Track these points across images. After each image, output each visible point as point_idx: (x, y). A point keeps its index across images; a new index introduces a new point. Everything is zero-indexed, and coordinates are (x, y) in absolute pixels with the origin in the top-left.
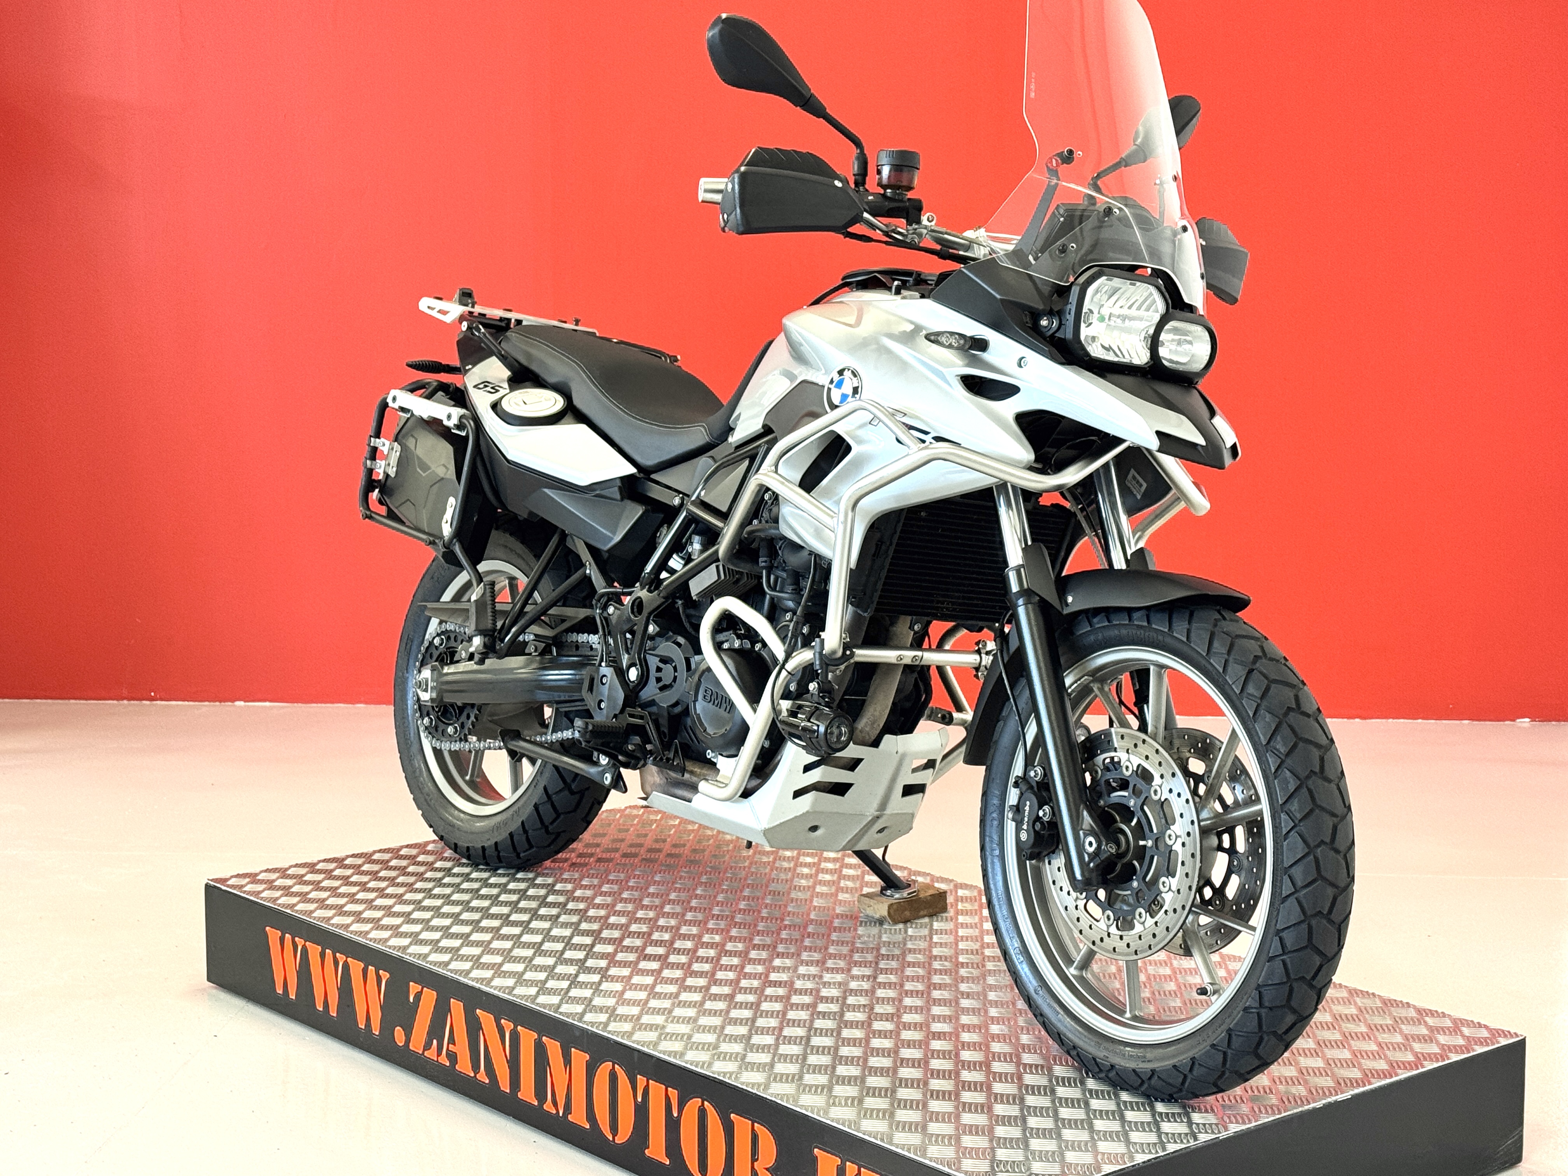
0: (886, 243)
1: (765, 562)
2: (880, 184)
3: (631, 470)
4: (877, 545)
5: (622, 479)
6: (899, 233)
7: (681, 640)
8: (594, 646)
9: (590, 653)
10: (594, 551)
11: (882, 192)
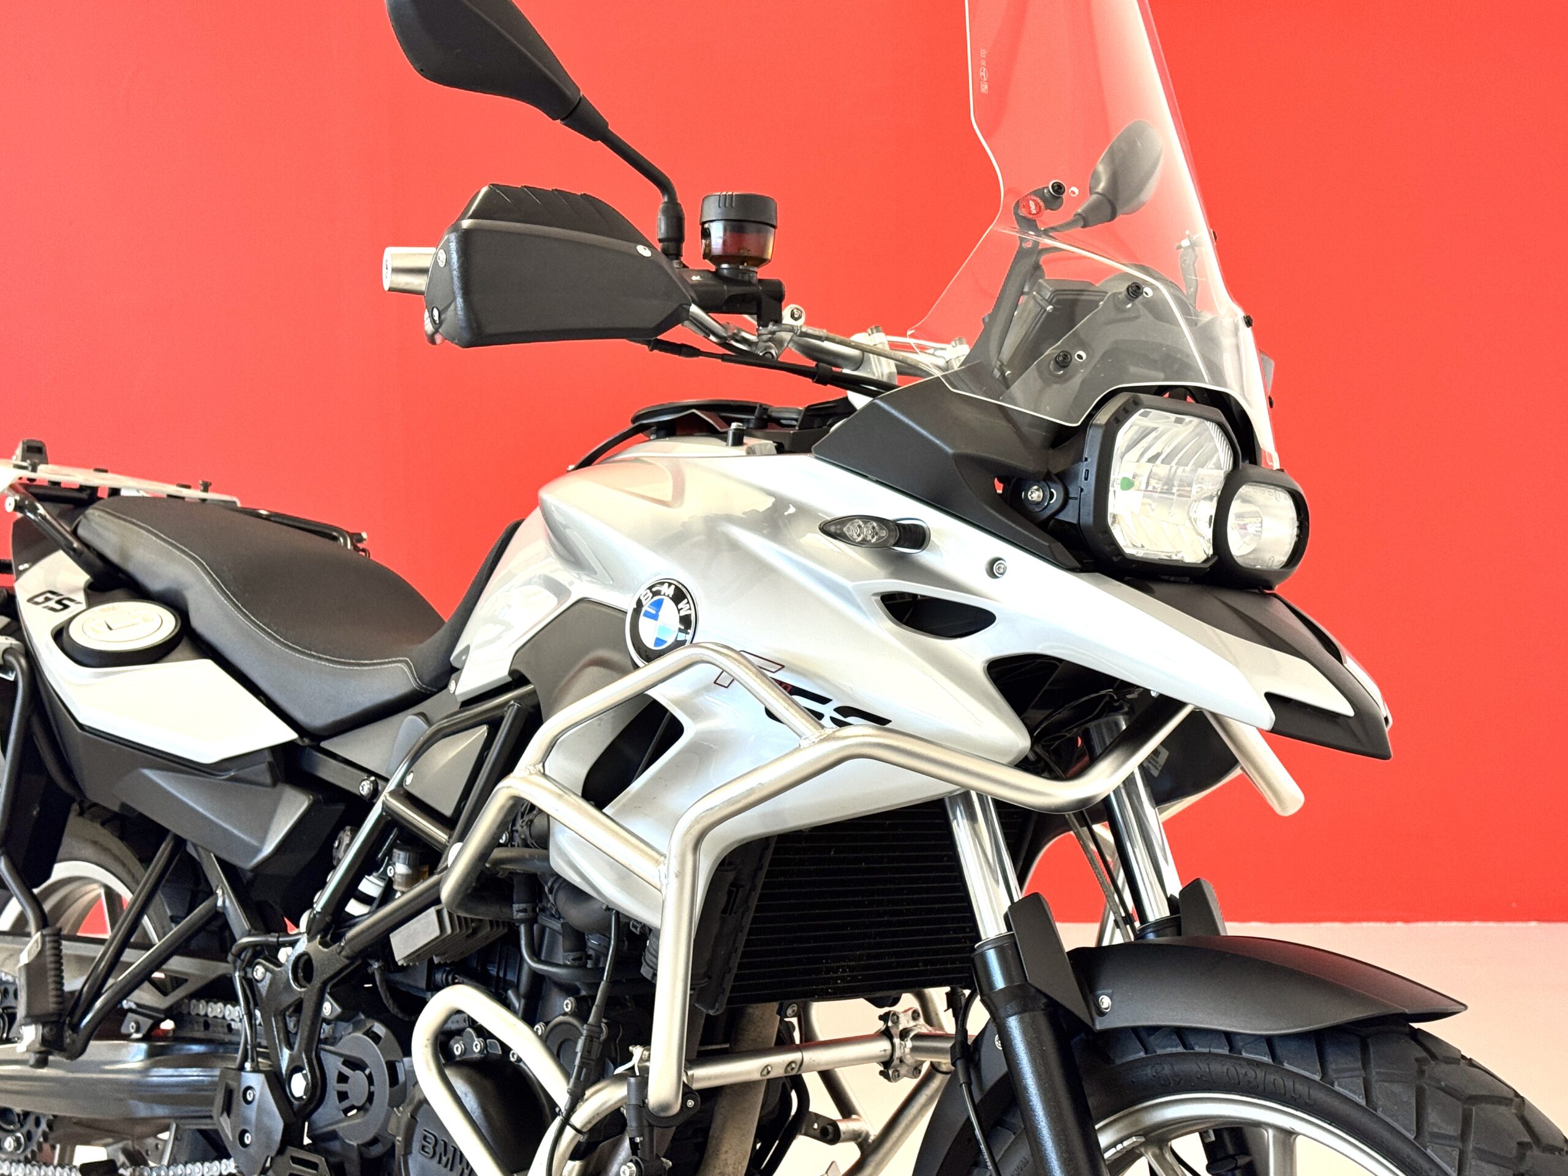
0: (723, 357)
1: (524, 910)
2: (708, 255)
3: (290, 735)
4: (730, 893)
5: (274, 749)
6: (744, 341)
7: (379, 1029)
8: (234, 1025)
9: (228, 1038)
10: (230, 871)
11: (713, 268)
